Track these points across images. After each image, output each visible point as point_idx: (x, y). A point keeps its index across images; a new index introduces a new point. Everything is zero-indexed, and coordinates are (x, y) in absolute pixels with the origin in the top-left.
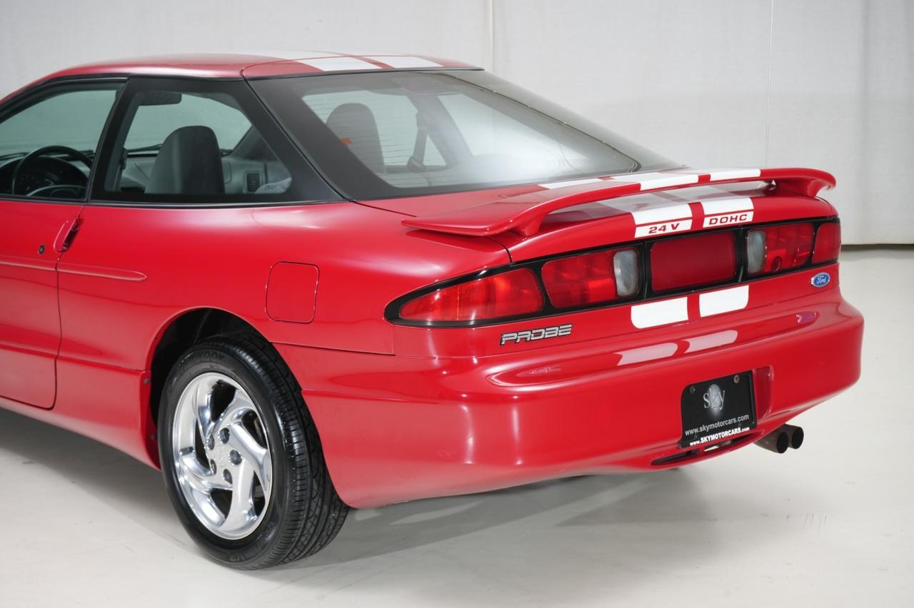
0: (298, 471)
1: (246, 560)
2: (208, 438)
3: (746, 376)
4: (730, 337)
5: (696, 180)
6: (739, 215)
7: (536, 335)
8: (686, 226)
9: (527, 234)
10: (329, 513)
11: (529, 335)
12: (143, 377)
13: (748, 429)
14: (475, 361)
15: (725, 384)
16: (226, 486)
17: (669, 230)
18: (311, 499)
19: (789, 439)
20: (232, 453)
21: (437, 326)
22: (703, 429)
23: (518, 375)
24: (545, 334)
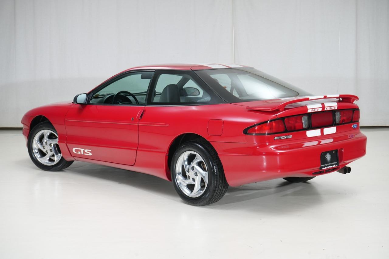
0: (216, 177)
1: (199, 202)
2: (187, 169)
3: (336, 151)
4: (331, 140)
5: (323, 97)
6: (334, 107)
7: (283, 138)
8: (320, 110)
9: (281, 111)
10: (223, 189)
11: (281, 138)
12: (166, 154)
13: (337, 166)
14: (267, 144)
15: (330, 153)
16: (193, 183)
17: (316, 111)
18: (219, 184)
19: (347, 170)
20: (195, 173)
21: (256, 135)
22: (325, 165)
23: (278, 148)
24: (285, 137)
